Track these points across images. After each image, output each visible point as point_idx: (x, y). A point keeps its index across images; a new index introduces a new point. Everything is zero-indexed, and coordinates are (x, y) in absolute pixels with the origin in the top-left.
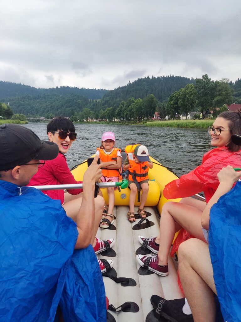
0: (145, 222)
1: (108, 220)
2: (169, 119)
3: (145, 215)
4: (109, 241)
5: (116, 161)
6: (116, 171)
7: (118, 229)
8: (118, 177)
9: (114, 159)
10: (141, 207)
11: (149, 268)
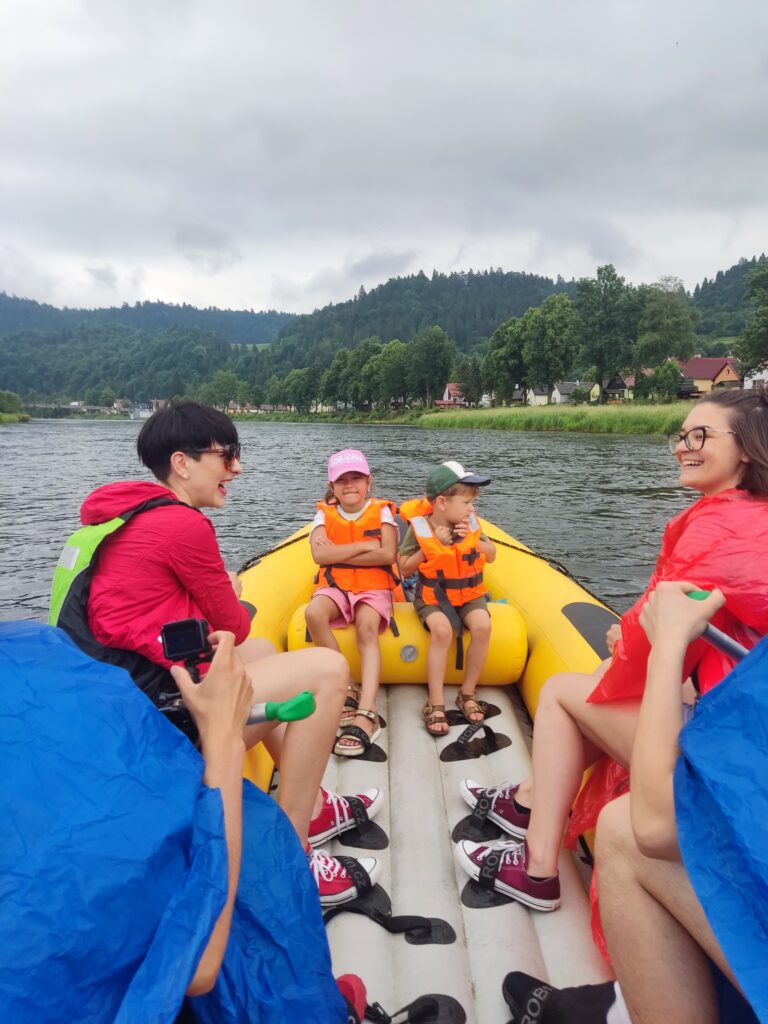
0: (480, 734)
1: (362, 731)
2: (493, 405)
3: (480, 712)
4: (363, 797)
5: (380, 539)
6: (381, 571)
7: (394, 757)
8: (387, 592)
9: (373, 534)
10: (469, 689)
11: (498, 883)
